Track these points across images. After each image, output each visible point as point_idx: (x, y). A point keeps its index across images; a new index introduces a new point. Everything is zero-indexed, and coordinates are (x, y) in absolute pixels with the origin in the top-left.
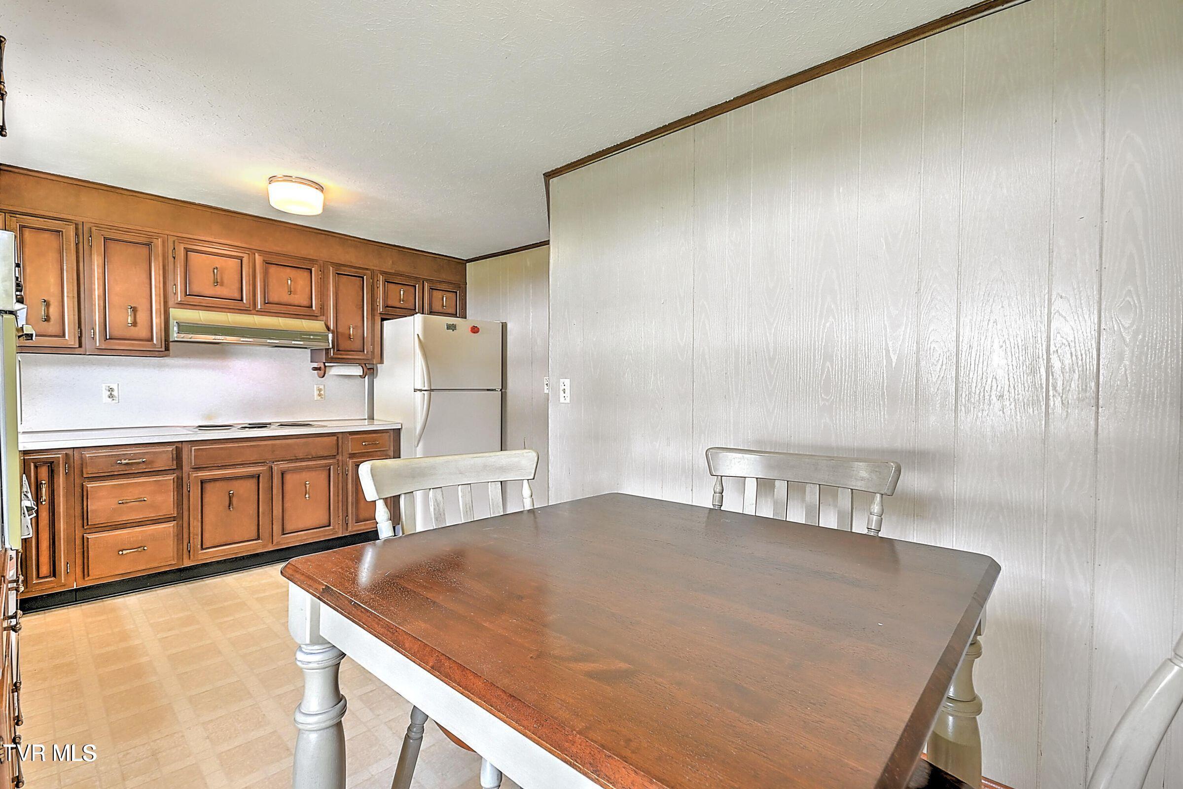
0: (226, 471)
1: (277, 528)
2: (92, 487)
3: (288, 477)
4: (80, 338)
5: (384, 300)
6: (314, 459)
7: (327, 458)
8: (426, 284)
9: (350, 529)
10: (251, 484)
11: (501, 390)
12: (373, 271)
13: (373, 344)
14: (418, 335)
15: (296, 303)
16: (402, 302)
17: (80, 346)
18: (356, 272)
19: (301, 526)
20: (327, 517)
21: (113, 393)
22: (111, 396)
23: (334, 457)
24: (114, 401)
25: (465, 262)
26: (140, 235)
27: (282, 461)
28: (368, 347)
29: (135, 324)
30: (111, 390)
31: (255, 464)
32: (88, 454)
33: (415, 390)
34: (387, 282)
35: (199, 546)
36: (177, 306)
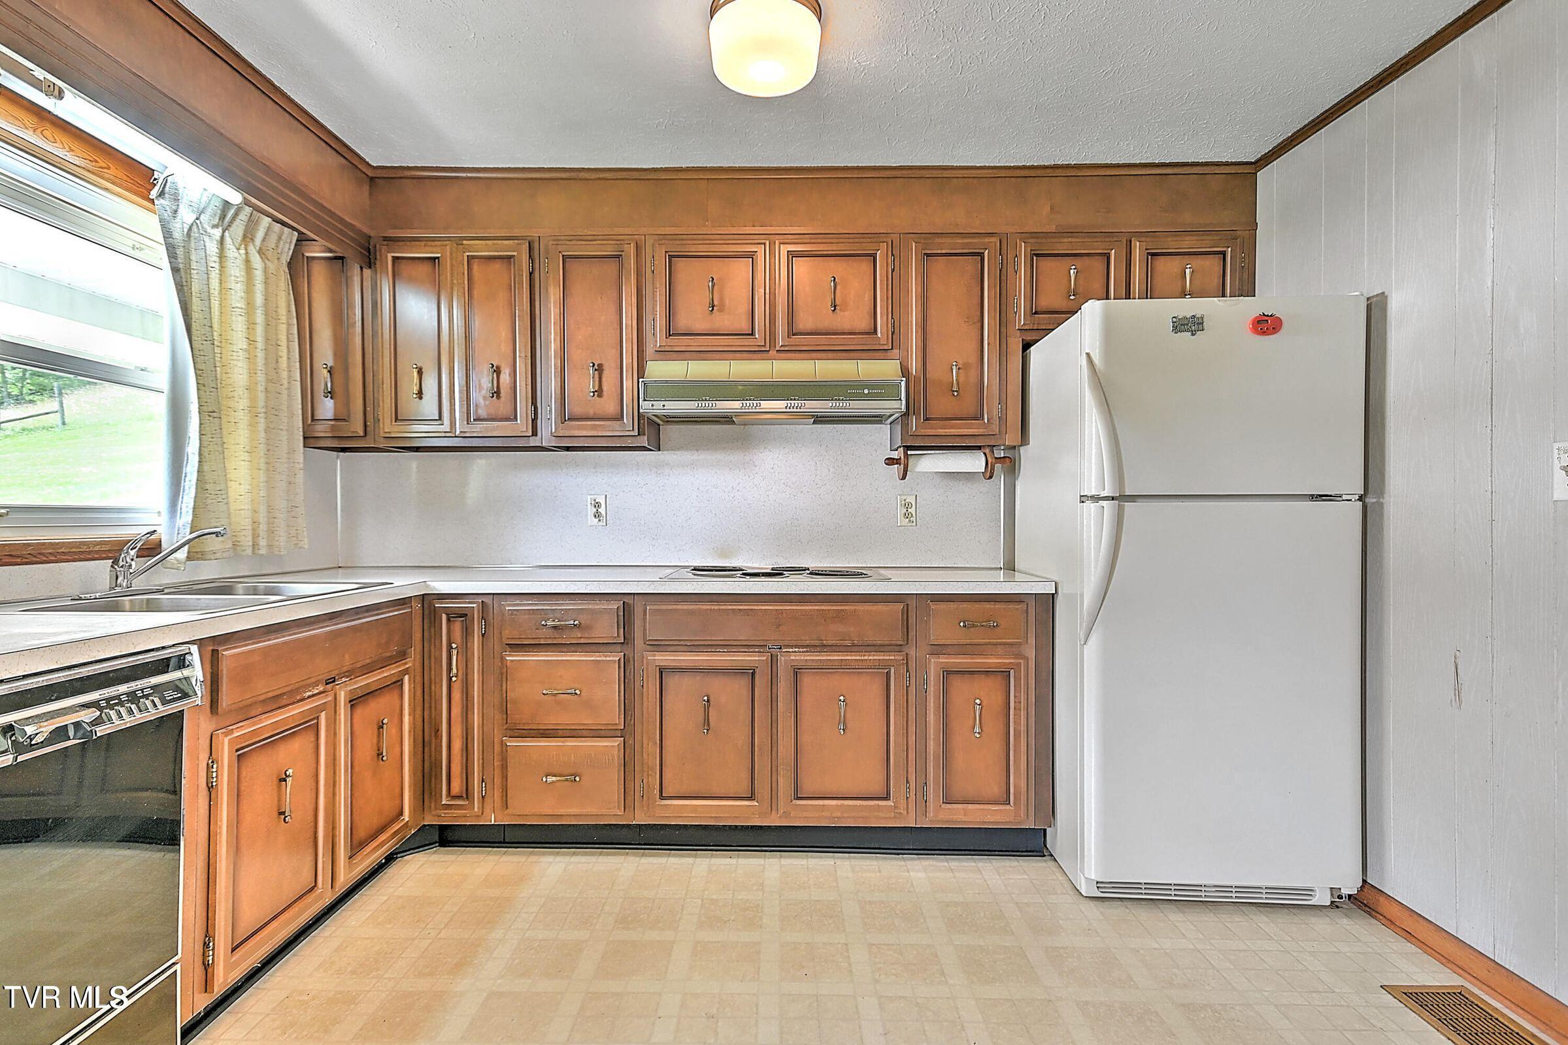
0: (698, 655)
1: (784, 784)
2: (512, 661)
3: (807, 681)
4: (534, 420)
5: (1030, 299)
6: (856, 649)
7: (886, 648)
8: (1136, 245)
9: (931, 814)
10: (740, 686)
11: (1361, 499)
12: (1003, 239)
13: (1003, 400)
14: (1088, 354)
15: (847, 327)
16: (1072, 297)
17: (535, 433)
18: (967, 245)
19: (831, 787)
20: (881, 777)
21: (599, 510)
22: (597, 515)
23: (898, 648)
24: (601, 523)
25: (1247, 169)
26: (606, 242)
27: (796, 646)
28: (992, 409)
29: (599, 392)
30: (597, 505)
31: (748, 647)
32: (509, 605)
33: (1083, 499)
34: (1037, 255)
35: (657, 792)
36: (658, 356)
